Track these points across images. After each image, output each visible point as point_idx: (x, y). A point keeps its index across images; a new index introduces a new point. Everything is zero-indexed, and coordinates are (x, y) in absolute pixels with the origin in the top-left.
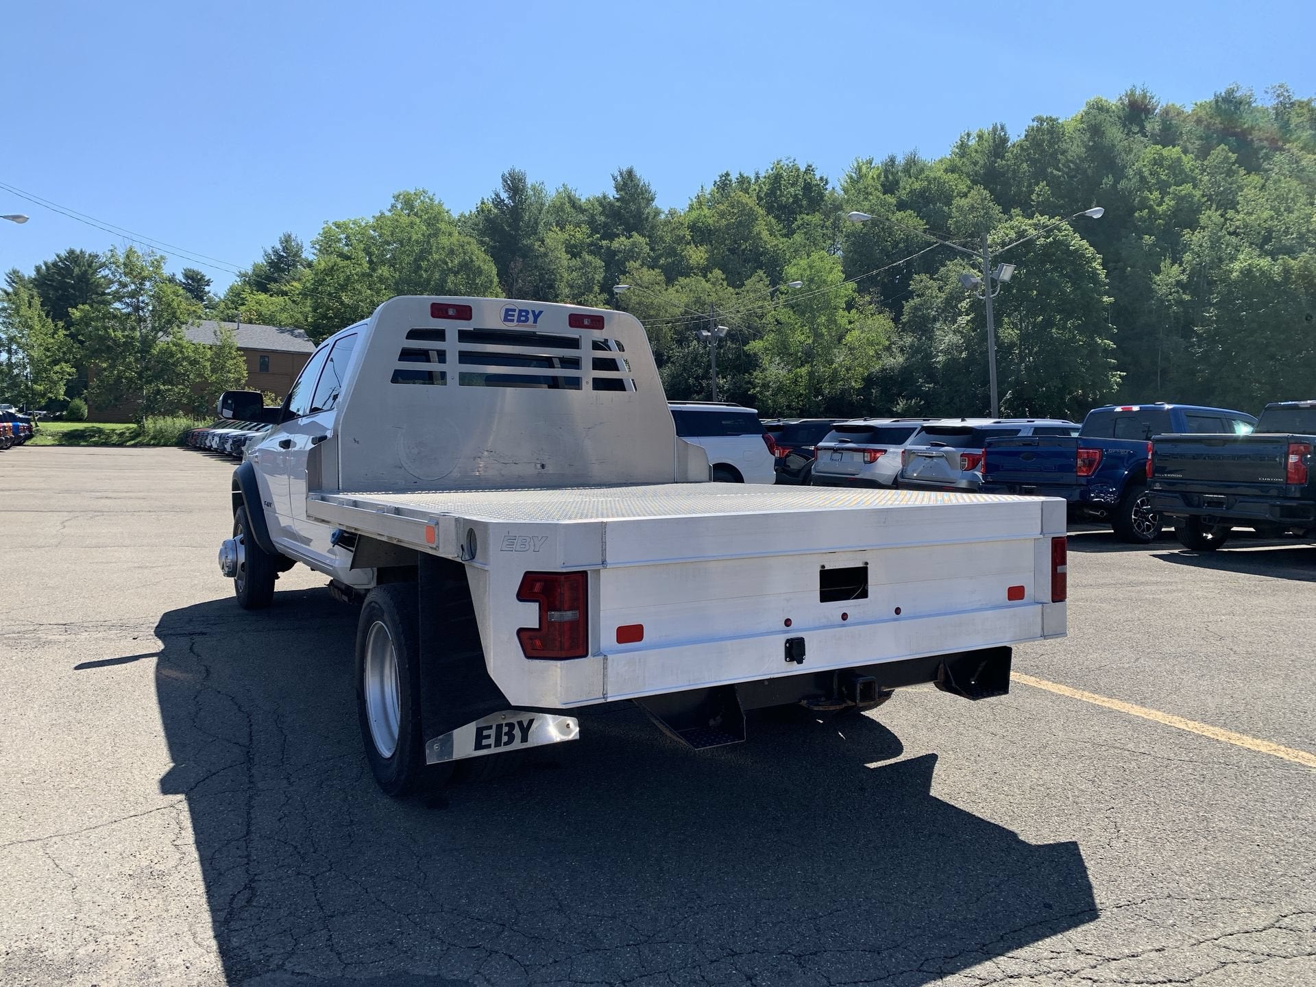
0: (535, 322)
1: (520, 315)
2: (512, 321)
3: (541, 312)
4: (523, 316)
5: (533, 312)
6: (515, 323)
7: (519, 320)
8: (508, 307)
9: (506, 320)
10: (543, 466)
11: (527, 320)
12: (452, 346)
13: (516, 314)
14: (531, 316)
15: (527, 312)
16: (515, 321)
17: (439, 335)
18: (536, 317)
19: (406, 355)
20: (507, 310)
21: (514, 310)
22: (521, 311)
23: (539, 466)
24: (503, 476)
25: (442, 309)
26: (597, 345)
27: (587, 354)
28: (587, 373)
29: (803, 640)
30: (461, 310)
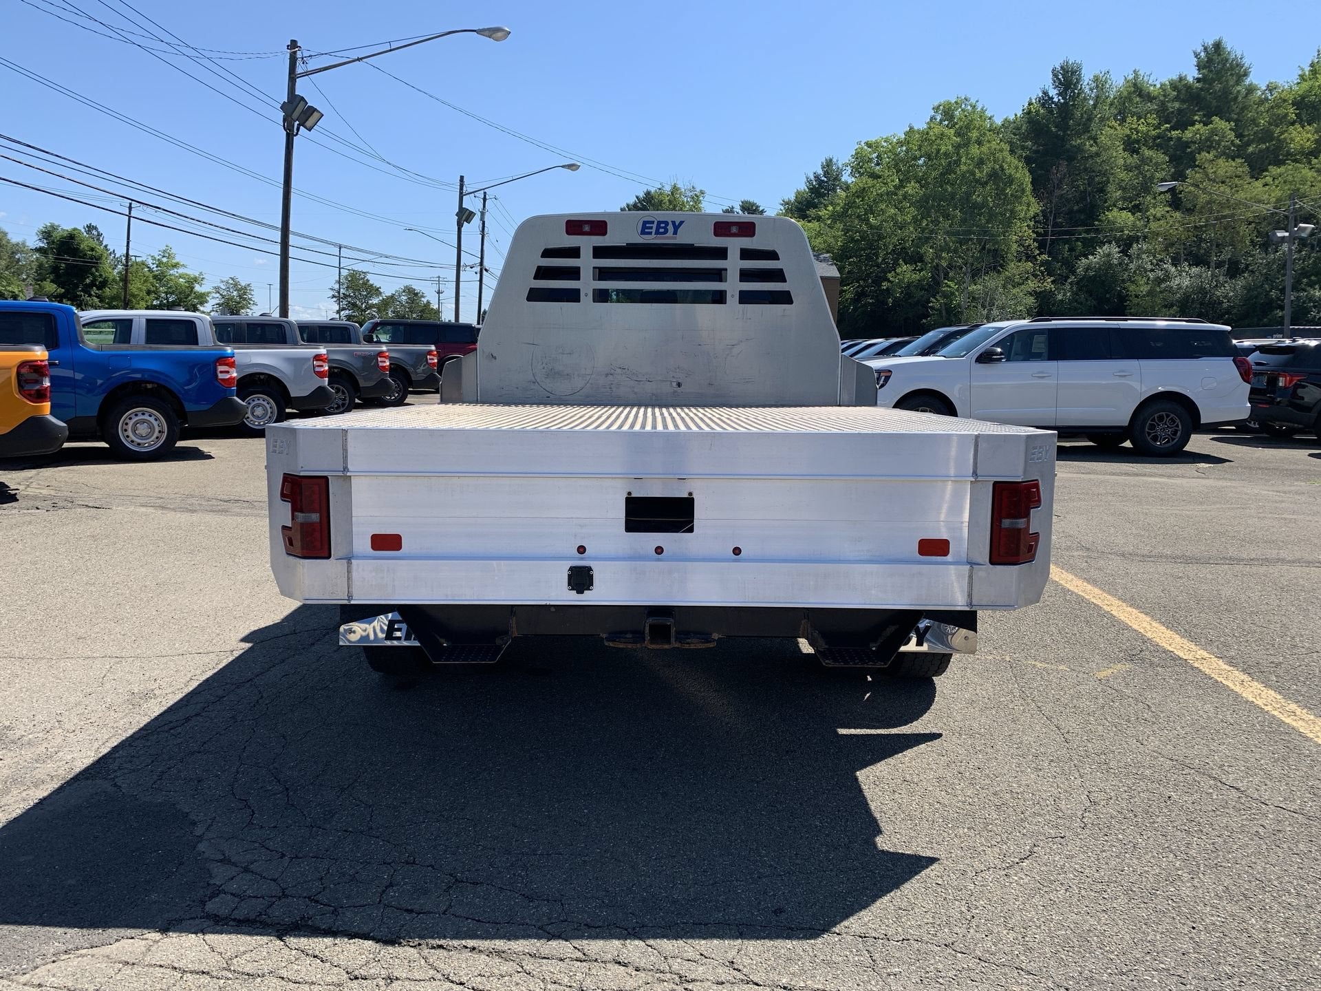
0: (675, 233)
1: (658, 227)
2: (650, 233)
3: (682, 223)
4: (662, 228)
5: (674, 223)
6: (653, 236)
7: (657, 232)
8: (646, 219)
9: (643, 232)
10: (679, 385)
11: (666, 231)
12: (587, 263)
13: (655, 226)
14: (670, 228)
15: (666, 223)
16: (653, 233)
17: (574, 252)
18: (676, 228)
19: (542, 273)
20: (645, 223)
21: (653, 222)
22: (659, 223)
23: (674, 384)
24: (636, 393)
25: (575, 226)
26: (746, 254)
27: (733, 264)
28: (733, 286)
29: (590, 569)
30: (597, 226)
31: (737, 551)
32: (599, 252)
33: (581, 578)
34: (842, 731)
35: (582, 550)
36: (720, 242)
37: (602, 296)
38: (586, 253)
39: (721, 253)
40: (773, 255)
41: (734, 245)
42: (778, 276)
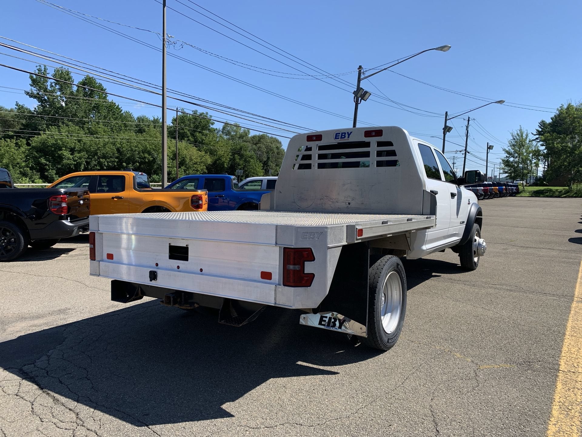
0: (348, 137)
1: (342, 135)
2: (339, 138)
3: (351, 132)
4: (343, 135)
5: (348, 133)
6: (340, 139)
7: (341, 138)
8: (337, 132)
9: (336, 138)
10: (349, 204)
11: (345, 137)
12: (314, 153)
13: (340, 135)
14: (347, 135)
15: (345, 133)
16: (340, 138)
17: (310, 149)
18: (349, 135)
20: (336, 134)
21: (339, 134)
22: (342, 133)
23: (347, 203)
24: (332, 207)
25: (310, 138)
26: (380, 144)
27: (373, 149)
28: (373, 159)
29: (157, 273)
30: (317, 137)
31: (201, 270)
32: (321, 148)
34: (298, 363)
35: (157, 265)
36: (367, 140)
37: (321, 166)
39: (367, 145)
40: (390, 144)
41: (373, 141)
42: (393, 153)
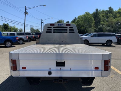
7: (60, 25)
9: (58, 25)
10: (62, 42)
12: (52, 29)
17: (51, 27)
18: (62, 25)
19: (47, 30)
25: (51, 25)
27: (68, 29)
28: (68, 31)
29: (51, 72)
30: (53, 25)
31: (71, 69)
32: (54, 27)
33: (50, 73)
34: (83, 87)
35: (50, 69)
36: (67, 26)
37: (54, 32)
38: (52, 27)
39: (67, 28)
40: (72, 28)
41: (68, 27)
42: (73, 30)
